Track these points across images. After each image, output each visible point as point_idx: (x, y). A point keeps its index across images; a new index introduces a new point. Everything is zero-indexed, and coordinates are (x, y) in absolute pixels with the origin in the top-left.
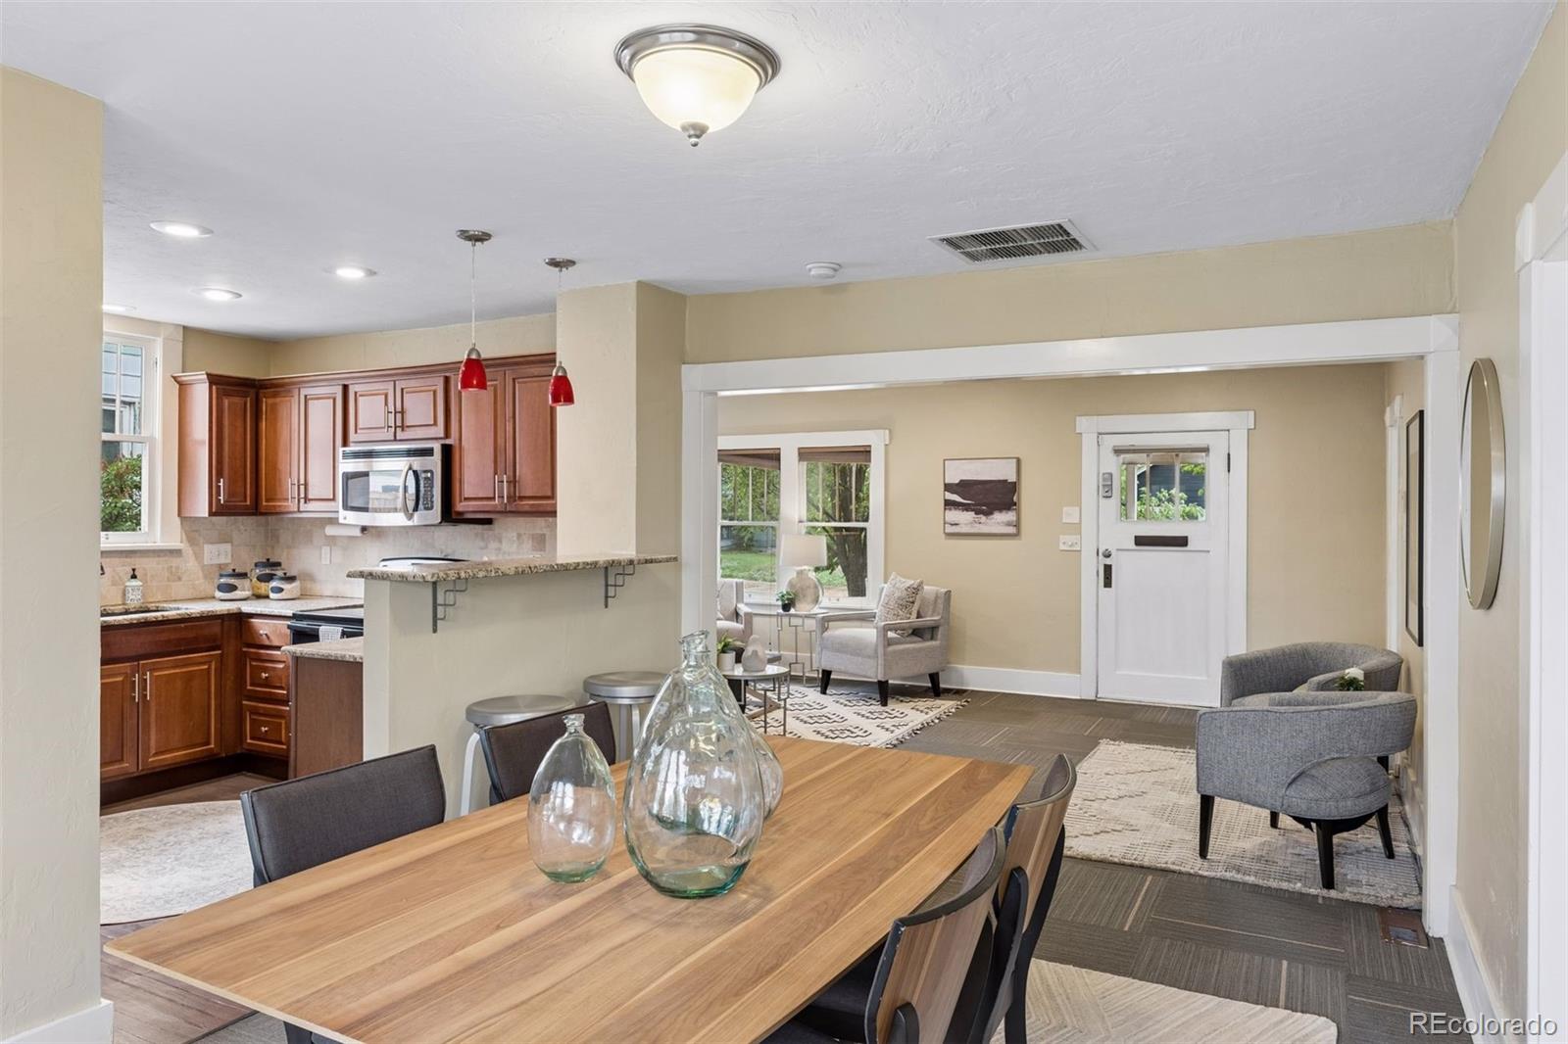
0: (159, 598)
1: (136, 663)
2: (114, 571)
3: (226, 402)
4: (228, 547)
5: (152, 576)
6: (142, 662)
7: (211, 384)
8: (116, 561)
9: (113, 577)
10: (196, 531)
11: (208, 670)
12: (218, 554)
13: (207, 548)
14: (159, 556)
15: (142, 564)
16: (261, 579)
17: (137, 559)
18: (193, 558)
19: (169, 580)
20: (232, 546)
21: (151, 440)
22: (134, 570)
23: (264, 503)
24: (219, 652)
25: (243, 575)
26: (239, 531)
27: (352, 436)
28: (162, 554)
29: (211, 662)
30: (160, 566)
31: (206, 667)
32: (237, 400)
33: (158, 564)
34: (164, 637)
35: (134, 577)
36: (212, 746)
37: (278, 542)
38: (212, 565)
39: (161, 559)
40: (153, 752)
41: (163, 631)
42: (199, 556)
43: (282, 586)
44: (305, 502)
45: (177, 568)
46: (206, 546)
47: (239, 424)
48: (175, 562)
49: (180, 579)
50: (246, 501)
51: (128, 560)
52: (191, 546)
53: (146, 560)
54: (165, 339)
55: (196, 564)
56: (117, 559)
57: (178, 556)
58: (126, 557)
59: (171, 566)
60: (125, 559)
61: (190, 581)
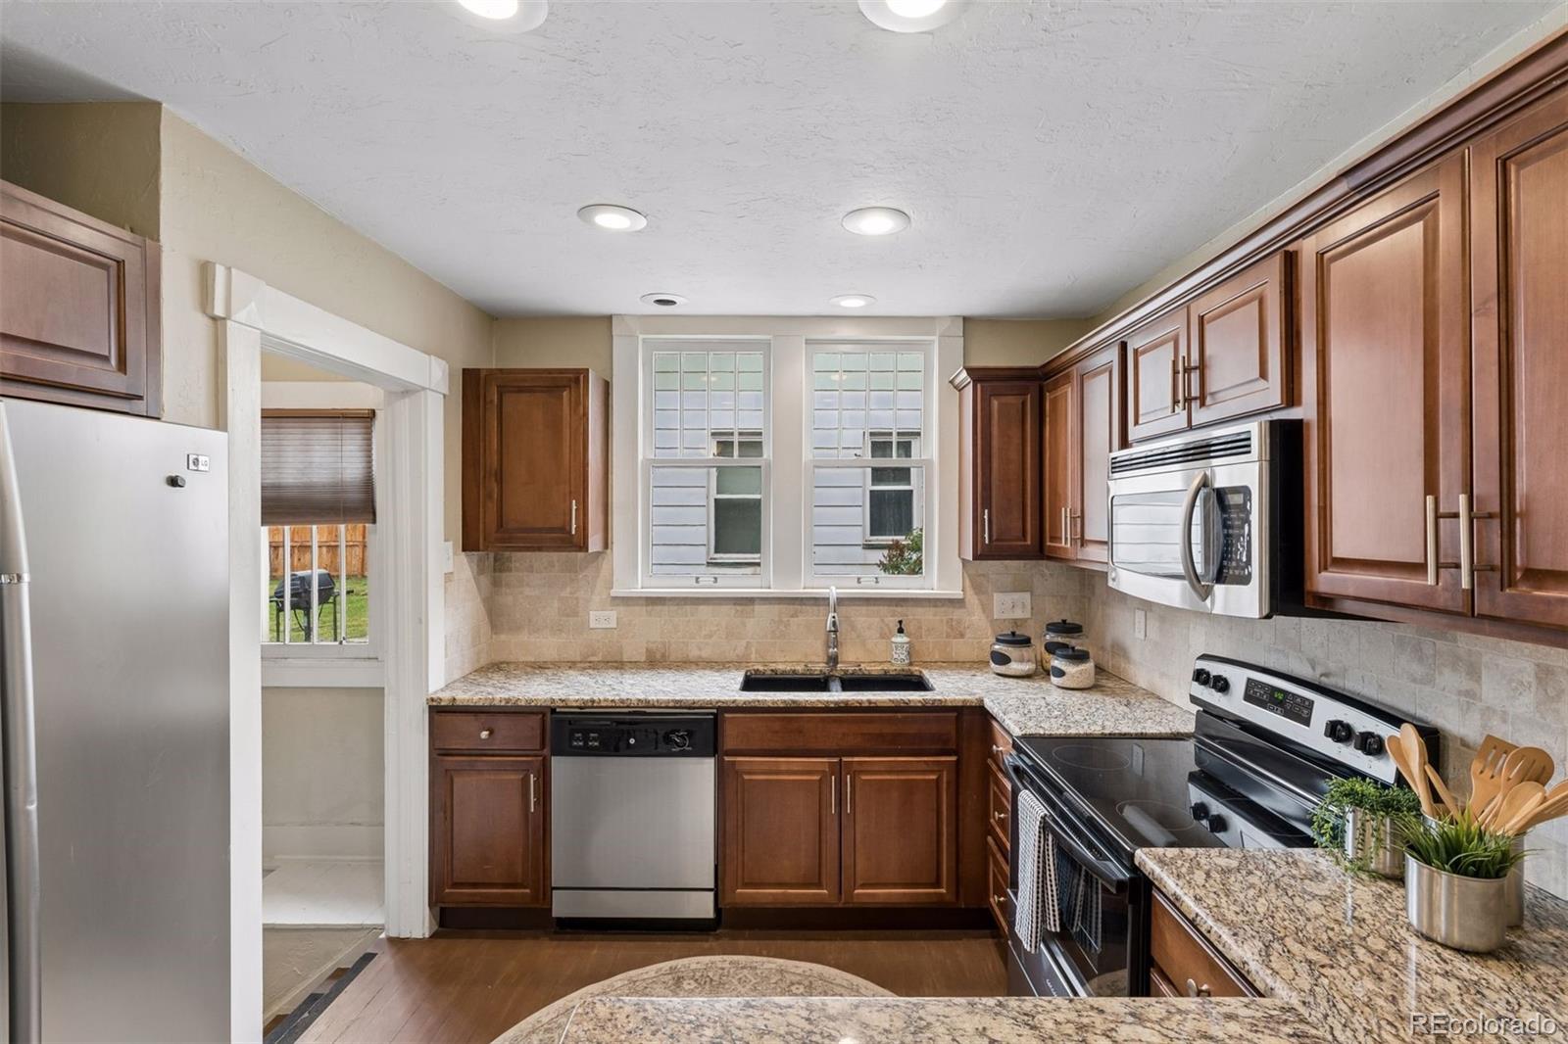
0: (937, 657)
1: (836, 760)
2: (883, 620)
3: (995, 403)
4: (1027, 596)
5: (928, 630)
6: (844, 759)
7: (975, 381)
8: (884, 609)
9: (881, 628)
10: (983, 575)
11: (938, 782)
12: (1012, 606)
13: (996, 596)
14: (935, 606)
15: (914, 616)
16: (1051, 648)
17: (909, 608)
18: (980, 610)
19: (948, 636)
20: (1032, 595)
21: (929, 462)
22: (900, 622)
23: (1048, 544)
24: (954, 758)
25: (1025, 642)
26: (1043, 576)
27: (1134, 433)
28: (940, 604)
29: (943, 771)
30: (938, 618)
31: (934, 777)
32: (1011, 399)
33: (935, 615)
34: (874, 729)
35: (901, 631)
36: (943, 891)
37: (1093, 593)
38: (1005, 620)
39: (938, 609)
40: (859, 882)
41: (871, 721)
42: (987, 609)
43: (1063, 668)
44: (1082, 545)
45: (959, 622)
46: (995, 595)
47: (1015, 433)
48: (957, 614)
49: (962, 636)
50: (1025, 540)
51: (899, 609)
52: (976, 594)
53: (920, 610)
54: (942, 336)
55: (983, 617)
56: (886, 608)
57: (960, 607)
58: (896, 606)
59: (952, 619)
60: (895, 608)
61: (975, 638)
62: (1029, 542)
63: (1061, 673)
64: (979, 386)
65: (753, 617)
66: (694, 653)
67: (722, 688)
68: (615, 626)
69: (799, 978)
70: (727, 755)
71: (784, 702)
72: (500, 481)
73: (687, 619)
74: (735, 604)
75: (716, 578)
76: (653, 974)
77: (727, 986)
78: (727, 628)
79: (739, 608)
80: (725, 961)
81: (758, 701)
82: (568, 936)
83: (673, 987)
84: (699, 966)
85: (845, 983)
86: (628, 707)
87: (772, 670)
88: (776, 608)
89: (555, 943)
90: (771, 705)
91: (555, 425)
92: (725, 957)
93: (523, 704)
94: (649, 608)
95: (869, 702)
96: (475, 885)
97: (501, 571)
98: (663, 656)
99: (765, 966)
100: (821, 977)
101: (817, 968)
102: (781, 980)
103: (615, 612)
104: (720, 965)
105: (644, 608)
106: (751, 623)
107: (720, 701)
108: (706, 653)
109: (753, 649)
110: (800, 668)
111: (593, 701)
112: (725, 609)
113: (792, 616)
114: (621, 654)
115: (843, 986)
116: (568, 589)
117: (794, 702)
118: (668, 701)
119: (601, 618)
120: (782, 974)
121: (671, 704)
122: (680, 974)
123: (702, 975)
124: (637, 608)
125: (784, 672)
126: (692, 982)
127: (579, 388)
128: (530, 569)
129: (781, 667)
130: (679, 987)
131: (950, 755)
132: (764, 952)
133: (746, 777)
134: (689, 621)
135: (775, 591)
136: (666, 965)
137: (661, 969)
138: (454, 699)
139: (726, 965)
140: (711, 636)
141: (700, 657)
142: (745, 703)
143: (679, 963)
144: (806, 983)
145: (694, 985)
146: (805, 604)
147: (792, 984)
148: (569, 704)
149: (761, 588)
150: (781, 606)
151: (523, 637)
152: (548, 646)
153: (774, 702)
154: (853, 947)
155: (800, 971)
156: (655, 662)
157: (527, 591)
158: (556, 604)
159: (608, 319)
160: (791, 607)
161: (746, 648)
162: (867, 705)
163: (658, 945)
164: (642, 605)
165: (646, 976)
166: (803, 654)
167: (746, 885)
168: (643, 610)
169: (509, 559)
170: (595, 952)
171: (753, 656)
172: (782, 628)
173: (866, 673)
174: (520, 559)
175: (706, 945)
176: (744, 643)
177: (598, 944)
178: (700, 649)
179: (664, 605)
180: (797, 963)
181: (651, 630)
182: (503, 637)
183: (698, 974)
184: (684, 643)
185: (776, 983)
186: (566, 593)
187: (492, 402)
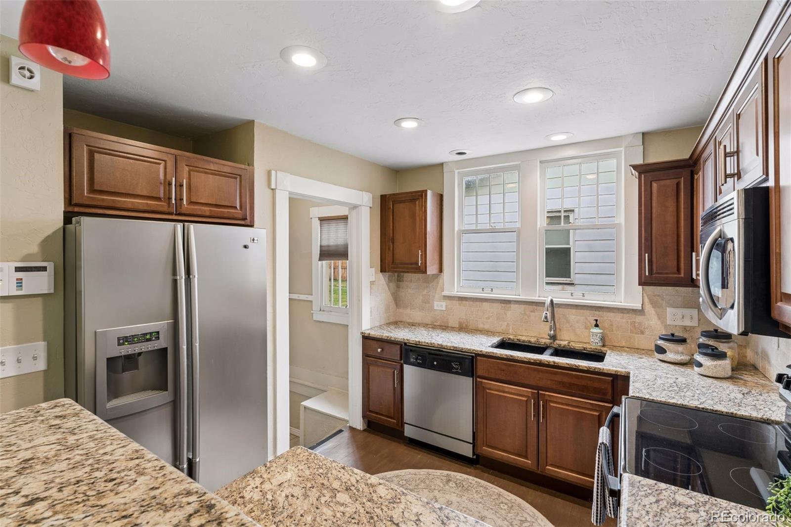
0: (624, 344)
1: (536, 391)
2: (587, 319)
4: (695, 311)
5: (617, 327)
6: (540, 392)
7: (640, 174)
8: (587, 312)
9: (584, 323)
10: (658, 296)
12: (682, 317)
13: (670, 311)
14: (623, 313)
16: (700, 347)
17: (604, 313)
18: (656, 317)
19: (632, 332)
21: (619, 225)
22: (596, 320)
24: (610, 405)
25: (683, 341)
28: (626, 312)
30: (624, 320)
33: (623, 318)
34: (558, 378)
35: (597, 326)
38: (676, 326)
40: (551, 463)
41: (556, 373)
42: (661, 317)
43: (703, 361)
45: (640, 324)
46: (668, 309)
48: (639, 319)
49: (642, 333)
50: (680, 274)
51: (597, 313)
52: (653, 307)
53: (612, 314)
54: (626, 147)
55: (659, 323)
56: (588, 311)
57: (641, 315)
58: (595, 311)
59: (635, 322)
60: (594, 312)
61: (652, 335)
62: (682, 275)
63: (700, 365)
64: (643, 176)
65: (511, 310)
66: (481, 326)
67: (483, 344)
68: (445, 309)
69: (507, 501)
70: (479, 378)
71: (506, 355)
72: (393, 243)
73: (477, 309)
74: (501, 303)
75: (492, 289)
76: (439, 474)
77: (469, 492)
78: (497, 315)
79: (503, 305)
80: (474, 480)
81: (493, 353)
82: (412, 446)
83: (445, 483)
84: (460, 478)
85: (531, 513)
86: (433, 347)
87: (517, 339)
88: (523, 306)
89: (405, 447)
90: (499, 356)
91: (413, 216)
92: (475, 478)
93: (393, 339)
94: (460, 302)
95: (554, 362)
96: (377, 413)
97: (400, 281)
98: (466, 326)
99: (492, 490)
100: (519, 506)
101: (519, 500)
102: (498, 499)
103: (444, 303)
104: (470, 481)
105: (458, 302)
106: (509, 313)
107: (474, 350)
108: (487, 327)
109: (511, 327)
110: (533, 340)
111: (419, 342)
112: (496, 305)
113: (532, 312)
114: (448, 323)
115: (529, 514)
116: (426, 291)
117: (511, 356)
118: (451, 347)
119: (439, 305)
120: (499, 496)
121: (452, 348)
122: (451, 479)
123: (460, 483)
124: (454, 302)
125: (524, 341)
126: (454, 484)
127: (422, 199)
128: (411, 281)
129: (523, 338)
130: (447, 484)
131: (608, 403)
132: (496, 483)
133: (488, 391)
134: (478, 310)
135: (522, 297)
136: (446, 472)
137: (443, 473)
138: (369, 334)
139: (474, 482)
140: (489, 318)
141: (484, 328)
142: (486, 353)
143: (452, 473)
144: (510, 505)
145: (454, 485)
146: (539, 306)
147: (502, 503)
148: (410, 342)
149: (516, 295)
150: (525, 306)
151: (408, 311)
152: (417, 316)
153: (501, 354)
154: (546, 498)
155: (509, 498)
156: (463, 328)
157: (410, 291)
158: (421, 297)
159: (442, 165)
160: (531, 306)
161: (507, 326)
162: (552, 364)
163: (447, 463)
164: (457, 300)
165: (435, 474)
166: (538, 333)
167: (489, 446)
168: (456, 302)
169: (403, 276)
170: (419, 456)
171: (510, 331)
172: (526, 317)
173: (572, 347)
174: (408, 276)
175: (469, 470)
176: (506, 323)
177: (422, 453)
178: (484, 324)
179: (467, 301)
180: (510, 494)
181: (459, 313)
182: (401, 310)
183: (458, 481)
184: (476, 320)
185: (494, 499)
186: (425, 292)
187: (390, 208)
